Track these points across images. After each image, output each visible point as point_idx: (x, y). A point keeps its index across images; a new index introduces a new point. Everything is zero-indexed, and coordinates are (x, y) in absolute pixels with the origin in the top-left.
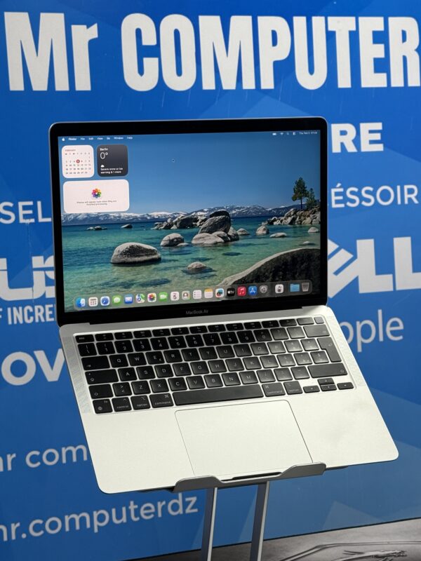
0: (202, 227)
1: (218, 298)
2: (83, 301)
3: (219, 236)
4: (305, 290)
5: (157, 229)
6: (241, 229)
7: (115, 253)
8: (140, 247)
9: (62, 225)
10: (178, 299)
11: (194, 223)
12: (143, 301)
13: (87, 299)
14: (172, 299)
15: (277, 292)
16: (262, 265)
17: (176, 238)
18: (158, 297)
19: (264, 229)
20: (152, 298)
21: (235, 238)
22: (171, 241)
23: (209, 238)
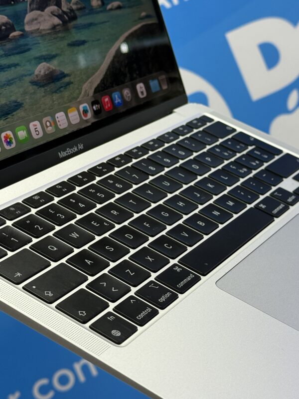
1: (87, 121)
3: (53, 14)
4: (165, 87)
10: (41, 133)
14: (34, 135)
15: (141, 96)
16: (114, 57)
17: (3, 24)
18: (15, 136)
20: (8, 141)
21: (73, 15)
23: (42, 19)
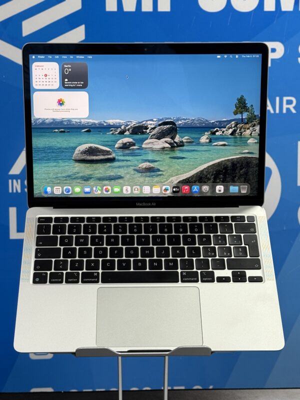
0: (152, 134)
1: (165, 194)
2: (49, 189)
3: (166, 142)
4: (244, 192)
5: (113, 134)
6: (186, 137)
7: (77, 152)
8: (97, 148)
9: (32, 127)
10: (129, 192)
11: (144, 131)
12: (99, 192)
13: (52, 188)
14: (125, 192)
16: (205, 169)
17: (129, 142)
18: (112, 189)
19: (207, 138)
20: (107, 190)
21: (181, 144)
22: (125, 144)
23: (157, 143)
